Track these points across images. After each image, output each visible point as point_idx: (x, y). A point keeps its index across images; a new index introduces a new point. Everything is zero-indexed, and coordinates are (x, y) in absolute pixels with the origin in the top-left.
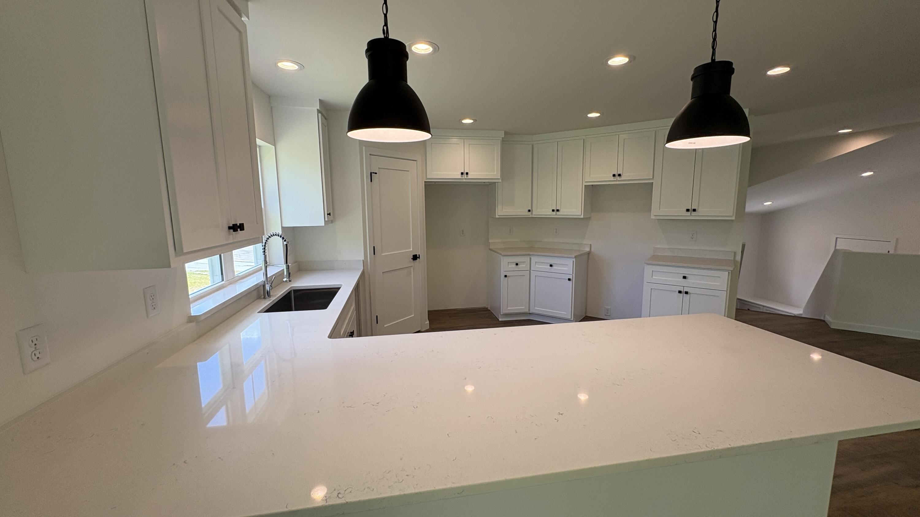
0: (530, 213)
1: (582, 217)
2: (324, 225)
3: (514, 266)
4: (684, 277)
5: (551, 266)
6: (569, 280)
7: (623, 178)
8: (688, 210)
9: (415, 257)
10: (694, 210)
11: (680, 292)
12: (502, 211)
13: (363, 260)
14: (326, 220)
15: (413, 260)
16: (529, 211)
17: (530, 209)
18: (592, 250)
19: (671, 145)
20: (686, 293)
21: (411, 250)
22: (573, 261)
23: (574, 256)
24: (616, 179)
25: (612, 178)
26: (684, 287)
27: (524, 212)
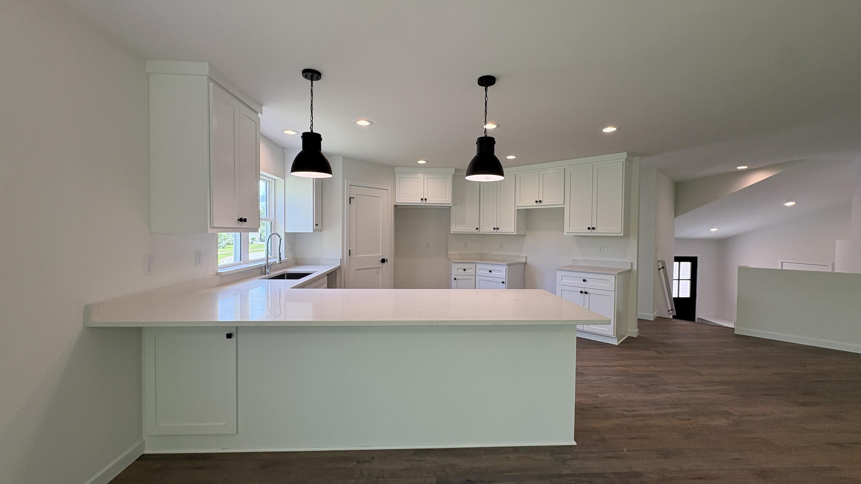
0: (478, 231)
1: (515, 233)
2: (312, 232)
3: (463, 271)
4: (584, 280)
5: (490, 271)
6: (503, 282)
7: (543, 204)
8: (589, 228)
9: (383, 261)
10: (593, 228)
11: (581, 292)
12: (455, 229)
13: (341, 259)
14: (314, 228)
15: (382, 262)
16: (477, 229)
17: (478, 227)
18: (528, 261)
19: (468, 178)
20: (586, 293)
21: (381, 254)
22: (506, 268)
23: (506, 264)
24: (538, 205)
25: (535, 204)
26: (584, 288)
27: (473, 230)
